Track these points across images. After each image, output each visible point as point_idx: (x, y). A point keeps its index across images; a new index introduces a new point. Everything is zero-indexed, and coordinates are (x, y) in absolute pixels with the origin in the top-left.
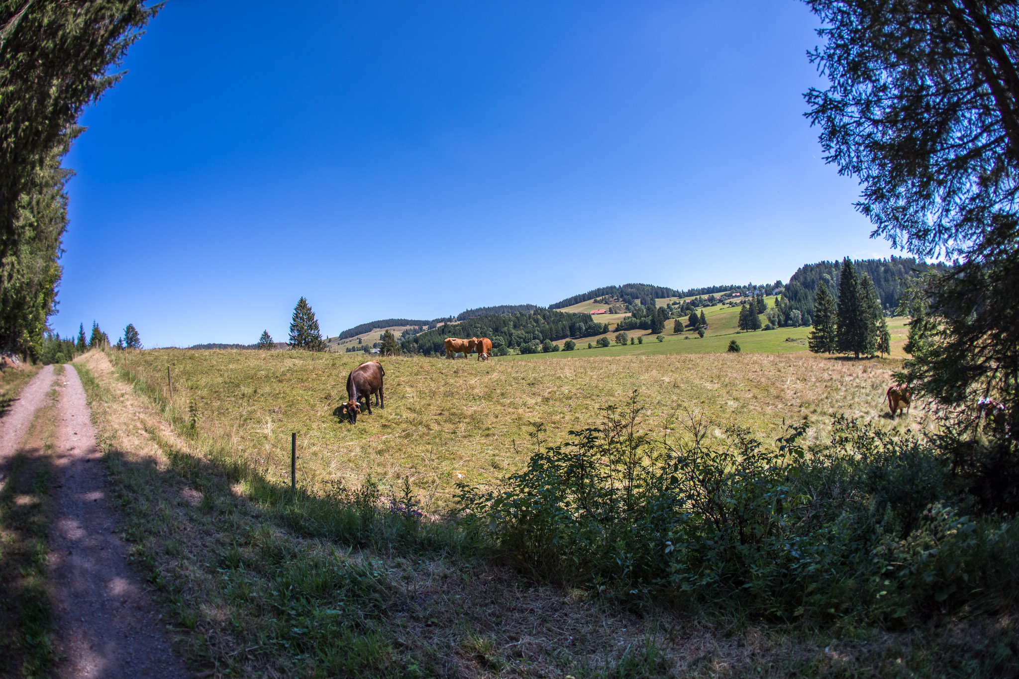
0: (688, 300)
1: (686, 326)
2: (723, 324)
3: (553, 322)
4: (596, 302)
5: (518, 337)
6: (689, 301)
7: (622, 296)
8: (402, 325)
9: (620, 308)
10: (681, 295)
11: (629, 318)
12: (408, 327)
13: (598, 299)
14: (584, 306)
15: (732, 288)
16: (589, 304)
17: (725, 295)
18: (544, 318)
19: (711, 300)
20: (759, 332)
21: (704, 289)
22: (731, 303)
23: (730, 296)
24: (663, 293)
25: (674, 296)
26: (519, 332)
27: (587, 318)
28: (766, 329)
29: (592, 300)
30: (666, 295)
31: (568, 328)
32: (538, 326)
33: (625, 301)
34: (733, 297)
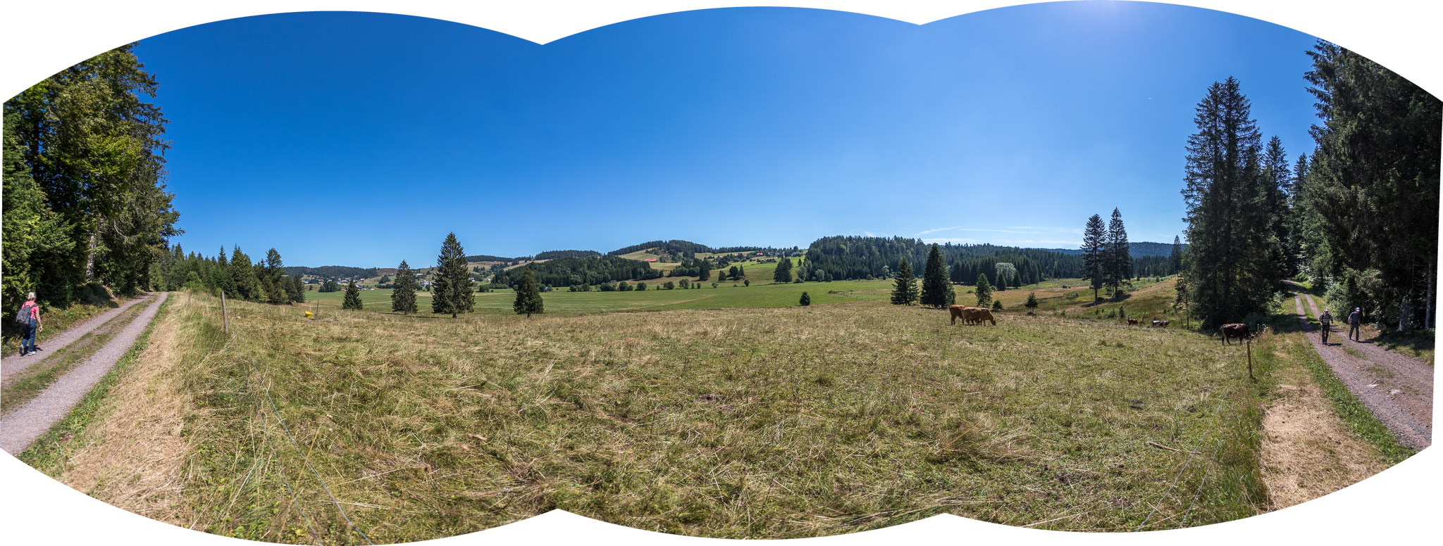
0: (722, 255)
1: (728, 276)
2: (760, 276)
3: (619, 266)
4: (647, 252)
5: (591, 276)
6: (721, 257)
7: (668, 249)
8: (491, 261)
9: (667, 258)
10: (714, 252)
11: (679, 267)
12: (496, 263)
13: (649, 250)
14: (639, 254)
15: (755, 249)
16: (642, 254)
17: (751, 254)
18: (612, 263)
19: (740, 257)
20: (790, 284)
21: (733, 248)
22: (758, 261)
23: (755, 255)
24: (700, 249)
25: (708, 252)
26: (592, 272)
27: (646, 265)
28: (796, 283)
29: (645, 251)
30: (703, 251)
31: (631, 272)
32: (608, 269)
33: (670, 253)
34: (757, 256)
